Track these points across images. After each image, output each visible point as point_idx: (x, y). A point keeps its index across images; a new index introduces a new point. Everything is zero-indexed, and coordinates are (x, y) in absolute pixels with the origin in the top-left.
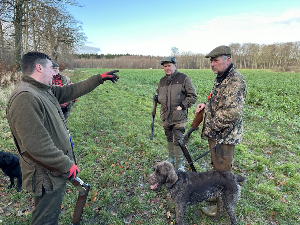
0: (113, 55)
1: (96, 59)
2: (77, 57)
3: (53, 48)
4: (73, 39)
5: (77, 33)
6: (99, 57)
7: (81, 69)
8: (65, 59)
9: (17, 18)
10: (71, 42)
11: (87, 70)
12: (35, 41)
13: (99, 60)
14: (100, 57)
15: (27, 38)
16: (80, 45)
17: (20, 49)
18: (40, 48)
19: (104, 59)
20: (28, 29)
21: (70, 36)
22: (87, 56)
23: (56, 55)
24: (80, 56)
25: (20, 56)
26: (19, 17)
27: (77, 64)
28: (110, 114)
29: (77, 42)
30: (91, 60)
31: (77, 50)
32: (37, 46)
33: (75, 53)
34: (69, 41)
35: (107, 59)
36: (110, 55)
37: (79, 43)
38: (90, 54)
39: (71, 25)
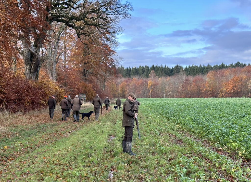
0: (204, 68)
14: (173, 71)
19: (183, 77)
22: (143, 72)
24: (129, 73)
35: (189, 76)
38: (150, 67)
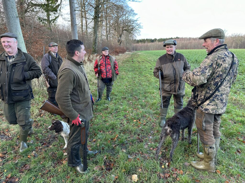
0: (165, 39)
1: (150, 43)
2: (135, 42)
3: (119, 36)
4: (133, 28)
5: (136, 23)
6: (152, 41)
7: (138, 51)
8: (127, 44)
9: (95, 16)
10: (132, 30)
11: (142, 52)
12: (107, 32)
13: (153, 43)
14: (154, 41)
15: (102, 30)
16: (138, 32)
17: (96, 38)
18: (110, 36)
19: (157, 43)
20: (102, 23)
21: (131, 26)
22: (143, 41)
23: (120, 41)
24: (138, 41)
25: (96, 43)
26: (97, 15)
27: (135, 47)
28: (146, 85)
29: (136, 30)
30: (146, 44)
31: (136, 36)
32: (108, 35)
33: (134, 39)
34: (130, 30)
35: (159, 42)
36: (162, 39)
37: (137, 31)
38: (145, 39)
39: (133, 17)
